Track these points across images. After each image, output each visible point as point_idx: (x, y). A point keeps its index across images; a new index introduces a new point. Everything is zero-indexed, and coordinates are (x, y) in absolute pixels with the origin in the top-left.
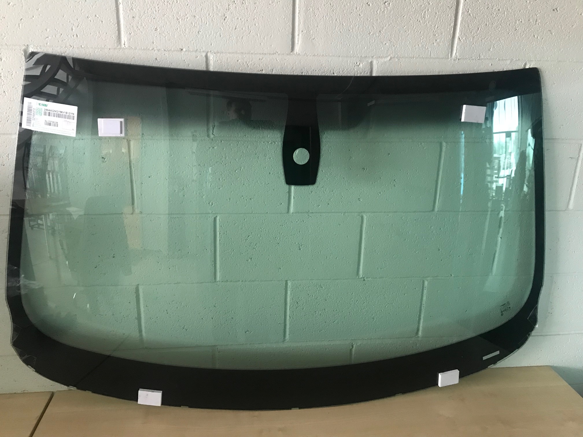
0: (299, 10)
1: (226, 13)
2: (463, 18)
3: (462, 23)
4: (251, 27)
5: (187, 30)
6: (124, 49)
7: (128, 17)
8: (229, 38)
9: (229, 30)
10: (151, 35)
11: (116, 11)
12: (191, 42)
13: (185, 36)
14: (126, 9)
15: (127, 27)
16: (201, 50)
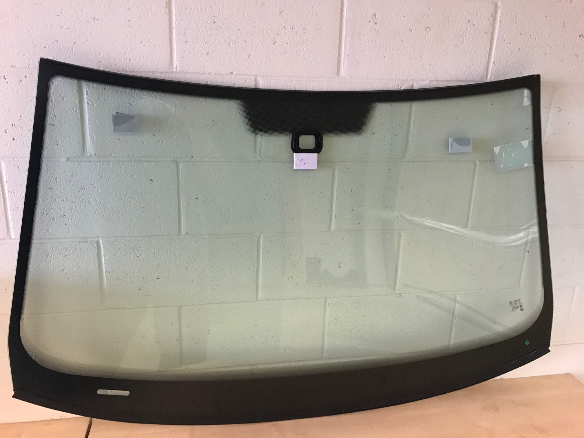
0: (345, 35)
1: (276, 38)
2: (498, 43)
3: (497, 48)
4: (299, 52)
5: (238, 55)
6: (176, 72)
7: (181, 42)
8: (279, 62)
9: (278, 54)
10: (203, 59)
11: (169, 36)
12: (241, 65)
13: (235, 60)
14: (179, 34)
15: (180, 51)
16: (250, 74)
